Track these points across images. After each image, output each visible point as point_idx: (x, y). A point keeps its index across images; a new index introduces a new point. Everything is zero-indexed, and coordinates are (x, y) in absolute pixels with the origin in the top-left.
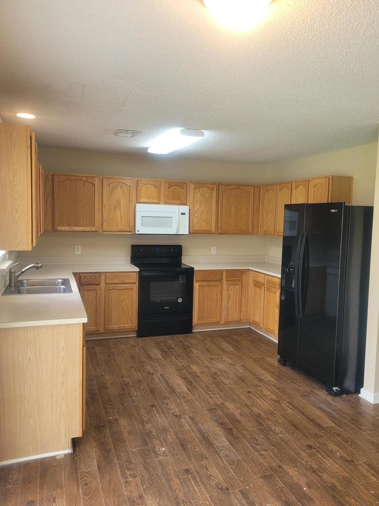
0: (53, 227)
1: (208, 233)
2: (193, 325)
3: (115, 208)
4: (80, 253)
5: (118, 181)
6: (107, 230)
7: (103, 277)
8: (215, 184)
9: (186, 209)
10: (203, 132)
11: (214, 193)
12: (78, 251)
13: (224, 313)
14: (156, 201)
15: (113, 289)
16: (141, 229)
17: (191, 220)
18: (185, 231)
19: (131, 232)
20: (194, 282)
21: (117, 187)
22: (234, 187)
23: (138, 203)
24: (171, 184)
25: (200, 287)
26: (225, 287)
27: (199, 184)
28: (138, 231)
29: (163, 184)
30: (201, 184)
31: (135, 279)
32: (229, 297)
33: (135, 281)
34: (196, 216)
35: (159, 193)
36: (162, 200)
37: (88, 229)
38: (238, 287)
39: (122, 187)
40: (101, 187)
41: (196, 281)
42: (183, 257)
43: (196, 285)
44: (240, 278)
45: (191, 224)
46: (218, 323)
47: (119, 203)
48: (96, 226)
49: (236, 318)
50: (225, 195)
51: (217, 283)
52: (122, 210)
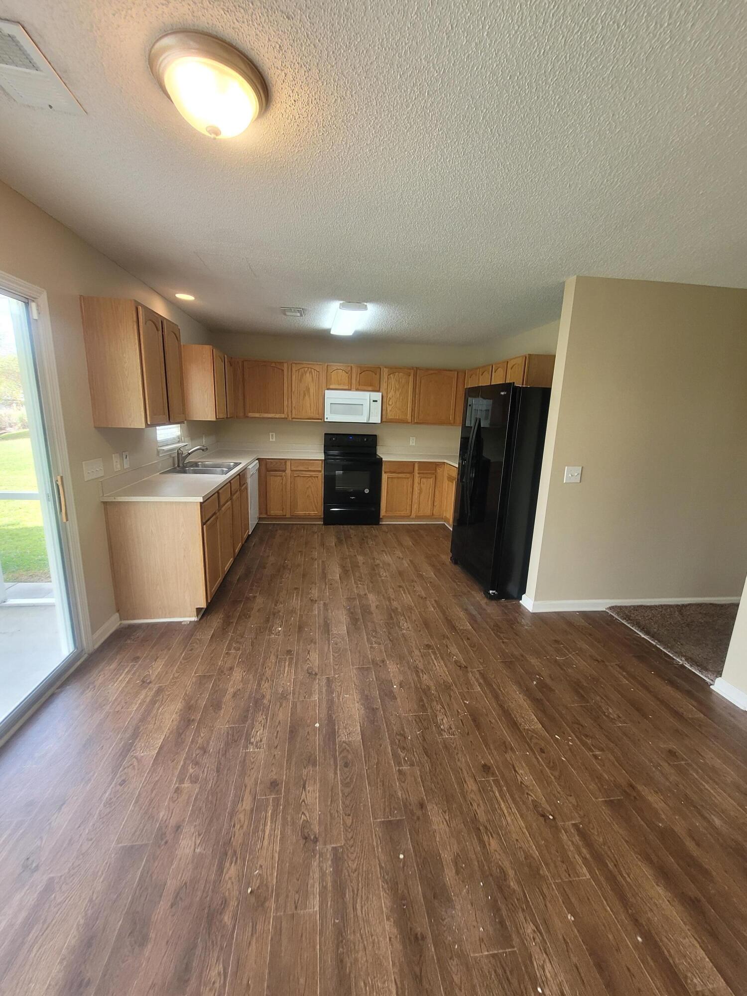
0: (245, 414)
1: (401, 422)
2: (381, 517)
3: (305, 395)
4: (274, 440)
5: (308, 366)
6: (296, 417)
7: (288, 464)
8: (413, 368)
9: (378, 396)
10: (366, 305)
11: (411, 378)
12: (273, 438)
13: (415, 506)
14: (347, 387)
15: (298, 476)
16: (330, 417)
17: (384, 408)
18: (376, 419)
19: (321, 419)
20: (383, 472)
21: (306, 373)
22: (432, 372)
23: (328, 389)
24: (363, 370)
25: (390, 480)
26: (417, 480)
27: (394, 369)
28: (327, 418)
29: (354, 370)
30: (396, 368)
31: (320, 467)
32: (421, 490)
33: (320, 469)
34: (390, 403)
35: (350, 378)
36: (354, 386)
37: (278, 416)
38: (431, 481)
39: (311, 372)
40: (290, 373)
41: (385, 472)
42: (378, 448)
43: (385, 477)
44: (434, 472)
45: (384, 413)
46: (408, 517)
47: (308, 390)
48: (285, 413)
49: (428, 513)
50: (423, 381)
51: (408, 475)
52: (312, 397)
